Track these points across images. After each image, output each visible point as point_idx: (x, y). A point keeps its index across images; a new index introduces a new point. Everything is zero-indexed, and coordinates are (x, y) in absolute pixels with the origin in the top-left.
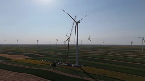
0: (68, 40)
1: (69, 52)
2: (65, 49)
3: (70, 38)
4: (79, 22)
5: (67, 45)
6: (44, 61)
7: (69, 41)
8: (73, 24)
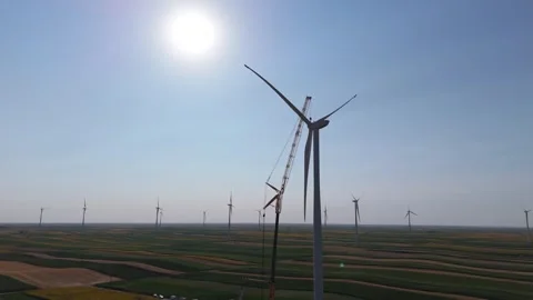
0: (274, 203)
1: (278, 254)
2: (261, 245)
3: (281, 193)
4: (323, 123)
5: (270, 226)
6: (168, 297)
7: (278, 206)
8: (297, 133)
